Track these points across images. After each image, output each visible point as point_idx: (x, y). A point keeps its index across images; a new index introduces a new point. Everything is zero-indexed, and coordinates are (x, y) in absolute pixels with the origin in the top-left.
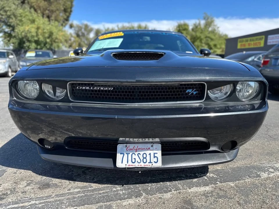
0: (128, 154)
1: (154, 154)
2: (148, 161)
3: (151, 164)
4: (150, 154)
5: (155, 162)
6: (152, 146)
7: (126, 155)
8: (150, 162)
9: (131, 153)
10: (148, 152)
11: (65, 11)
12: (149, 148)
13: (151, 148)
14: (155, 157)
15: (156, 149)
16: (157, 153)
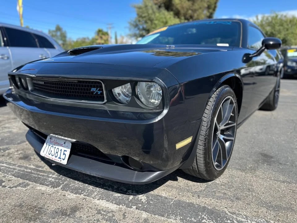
0: (49, 145)
1: (65, 151)
2: (59, 156)
3: (60, 160)
4: (61, 150)
5: (63, 159)
6: (65, 143)
7: (48, 146)
8: (60, 158)
9: (51, 145)
10: (60, 148)
11: (209, 7)
12: (62, 144)
13: (64, 145)
14: (64, 154)
15: (67, 147)
16: (66, 151)
